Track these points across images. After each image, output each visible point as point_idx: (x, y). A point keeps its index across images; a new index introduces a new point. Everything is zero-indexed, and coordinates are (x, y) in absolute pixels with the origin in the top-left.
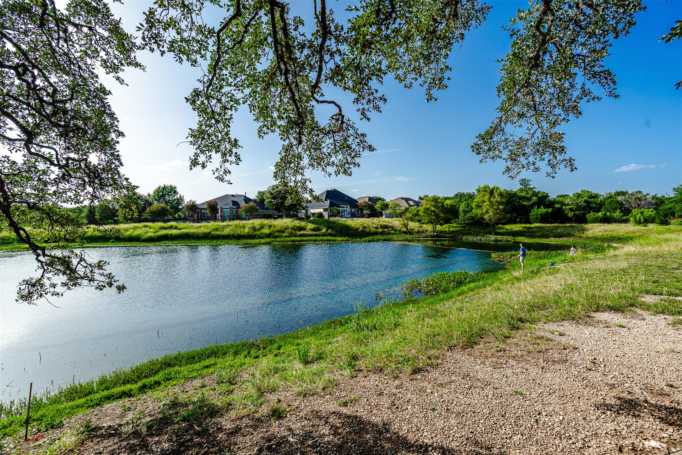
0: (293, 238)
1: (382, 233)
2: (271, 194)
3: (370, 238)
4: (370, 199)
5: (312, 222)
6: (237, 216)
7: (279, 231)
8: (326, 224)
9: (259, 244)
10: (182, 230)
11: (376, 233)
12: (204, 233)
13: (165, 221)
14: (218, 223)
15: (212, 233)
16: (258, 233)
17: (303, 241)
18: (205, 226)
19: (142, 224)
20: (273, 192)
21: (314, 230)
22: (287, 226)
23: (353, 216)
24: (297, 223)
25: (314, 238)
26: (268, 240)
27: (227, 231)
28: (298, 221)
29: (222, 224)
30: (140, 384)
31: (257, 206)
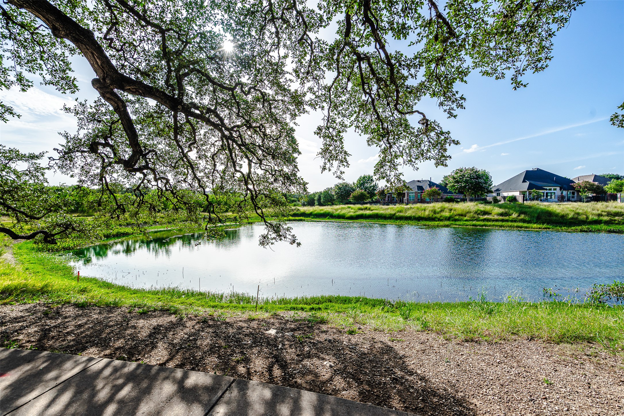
0: (474, 222)
1: (607, 223)
2: (454, 178)
3: (585, 227)
4: (596, 178)
5: (500, 207)
6: (421, 199)
7: (459, 215)
8: (517, 209)
9: (438, 226)
10: (374, 211)
11: (597, 222)
12: (390, 214)
13: (362, 204)
14: (402, 206)
15: (397, 214)
16: (438, 216)
17: (486, 226)
18: (391, 208)
19: (346, 206)
20: (456, 176)
21: (501, 214)
22: (469, 209)
23: (562, 199)
24: (482, 207)
25: (500, 223)
26: (447, 223)
27: (408, 214)
28: (482, 205)
29: (406, 207)
30: (311, 306)
31: (439, 190)
